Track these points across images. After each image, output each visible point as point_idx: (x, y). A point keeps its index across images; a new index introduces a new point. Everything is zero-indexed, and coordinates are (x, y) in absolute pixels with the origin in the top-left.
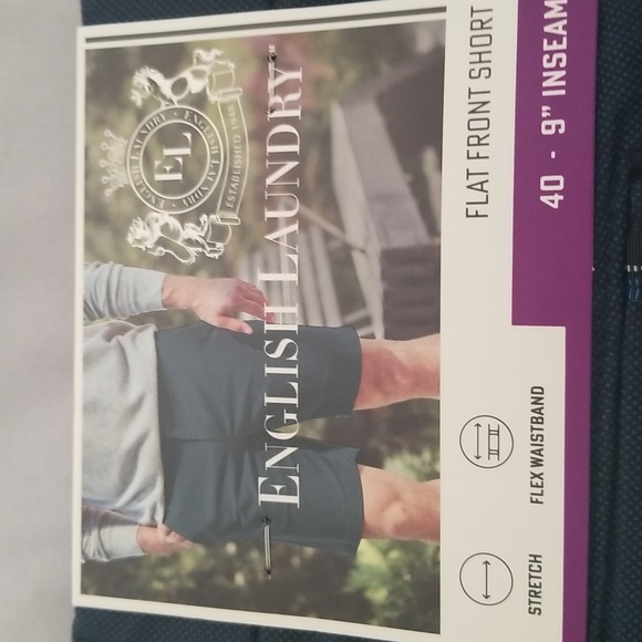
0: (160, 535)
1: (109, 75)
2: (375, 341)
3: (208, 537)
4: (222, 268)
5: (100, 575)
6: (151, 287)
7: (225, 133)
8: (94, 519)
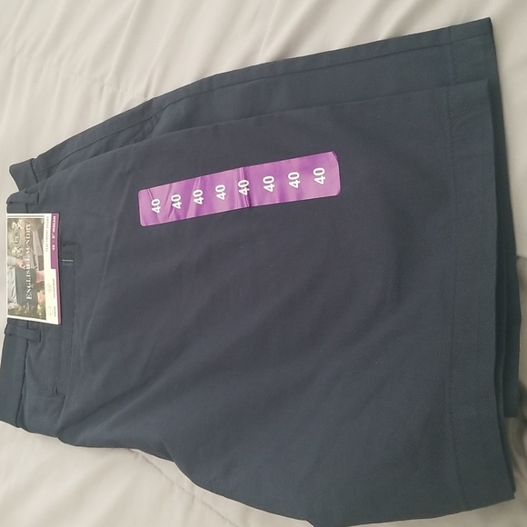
0: (16, 304)
1: (10, 221)
2: (38, 271)
3: (21, 304)
4: (21, 258)
5: (11, 312)
6: (14, 261)
7: (22, 234)
8: (9, 302)
